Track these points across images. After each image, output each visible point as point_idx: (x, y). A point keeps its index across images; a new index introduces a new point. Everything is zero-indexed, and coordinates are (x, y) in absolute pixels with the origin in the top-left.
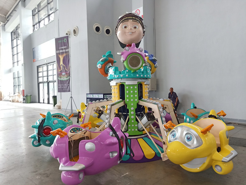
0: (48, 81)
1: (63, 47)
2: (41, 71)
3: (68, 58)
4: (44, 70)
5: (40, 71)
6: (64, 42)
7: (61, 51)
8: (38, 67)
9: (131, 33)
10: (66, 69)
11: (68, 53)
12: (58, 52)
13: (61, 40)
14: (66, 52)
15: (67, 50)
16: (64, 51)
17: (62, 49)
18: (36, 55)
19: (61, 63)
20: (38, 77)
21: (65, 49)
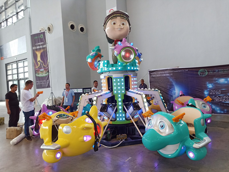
0: (18, 78)
1: (40, 43)
2: (11, 68)
3: (45, 53)
4: (14, 68)
5: (8, 69)
6: (40, 38)
7: (38, 47)
8: (7, 65)
9: (120, 29)
10: (44, 65)
11: (46, 49)
12: (34, 48)
13: (38, 36)
14: (43, 48)
15: (44, 46)
16: (41, 47)
17: (39, 45)
18: (5, 53)
19: (39, 59)
20: (7, 75)
21: (42, 45)
